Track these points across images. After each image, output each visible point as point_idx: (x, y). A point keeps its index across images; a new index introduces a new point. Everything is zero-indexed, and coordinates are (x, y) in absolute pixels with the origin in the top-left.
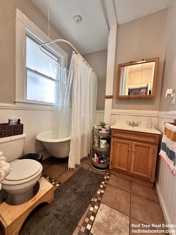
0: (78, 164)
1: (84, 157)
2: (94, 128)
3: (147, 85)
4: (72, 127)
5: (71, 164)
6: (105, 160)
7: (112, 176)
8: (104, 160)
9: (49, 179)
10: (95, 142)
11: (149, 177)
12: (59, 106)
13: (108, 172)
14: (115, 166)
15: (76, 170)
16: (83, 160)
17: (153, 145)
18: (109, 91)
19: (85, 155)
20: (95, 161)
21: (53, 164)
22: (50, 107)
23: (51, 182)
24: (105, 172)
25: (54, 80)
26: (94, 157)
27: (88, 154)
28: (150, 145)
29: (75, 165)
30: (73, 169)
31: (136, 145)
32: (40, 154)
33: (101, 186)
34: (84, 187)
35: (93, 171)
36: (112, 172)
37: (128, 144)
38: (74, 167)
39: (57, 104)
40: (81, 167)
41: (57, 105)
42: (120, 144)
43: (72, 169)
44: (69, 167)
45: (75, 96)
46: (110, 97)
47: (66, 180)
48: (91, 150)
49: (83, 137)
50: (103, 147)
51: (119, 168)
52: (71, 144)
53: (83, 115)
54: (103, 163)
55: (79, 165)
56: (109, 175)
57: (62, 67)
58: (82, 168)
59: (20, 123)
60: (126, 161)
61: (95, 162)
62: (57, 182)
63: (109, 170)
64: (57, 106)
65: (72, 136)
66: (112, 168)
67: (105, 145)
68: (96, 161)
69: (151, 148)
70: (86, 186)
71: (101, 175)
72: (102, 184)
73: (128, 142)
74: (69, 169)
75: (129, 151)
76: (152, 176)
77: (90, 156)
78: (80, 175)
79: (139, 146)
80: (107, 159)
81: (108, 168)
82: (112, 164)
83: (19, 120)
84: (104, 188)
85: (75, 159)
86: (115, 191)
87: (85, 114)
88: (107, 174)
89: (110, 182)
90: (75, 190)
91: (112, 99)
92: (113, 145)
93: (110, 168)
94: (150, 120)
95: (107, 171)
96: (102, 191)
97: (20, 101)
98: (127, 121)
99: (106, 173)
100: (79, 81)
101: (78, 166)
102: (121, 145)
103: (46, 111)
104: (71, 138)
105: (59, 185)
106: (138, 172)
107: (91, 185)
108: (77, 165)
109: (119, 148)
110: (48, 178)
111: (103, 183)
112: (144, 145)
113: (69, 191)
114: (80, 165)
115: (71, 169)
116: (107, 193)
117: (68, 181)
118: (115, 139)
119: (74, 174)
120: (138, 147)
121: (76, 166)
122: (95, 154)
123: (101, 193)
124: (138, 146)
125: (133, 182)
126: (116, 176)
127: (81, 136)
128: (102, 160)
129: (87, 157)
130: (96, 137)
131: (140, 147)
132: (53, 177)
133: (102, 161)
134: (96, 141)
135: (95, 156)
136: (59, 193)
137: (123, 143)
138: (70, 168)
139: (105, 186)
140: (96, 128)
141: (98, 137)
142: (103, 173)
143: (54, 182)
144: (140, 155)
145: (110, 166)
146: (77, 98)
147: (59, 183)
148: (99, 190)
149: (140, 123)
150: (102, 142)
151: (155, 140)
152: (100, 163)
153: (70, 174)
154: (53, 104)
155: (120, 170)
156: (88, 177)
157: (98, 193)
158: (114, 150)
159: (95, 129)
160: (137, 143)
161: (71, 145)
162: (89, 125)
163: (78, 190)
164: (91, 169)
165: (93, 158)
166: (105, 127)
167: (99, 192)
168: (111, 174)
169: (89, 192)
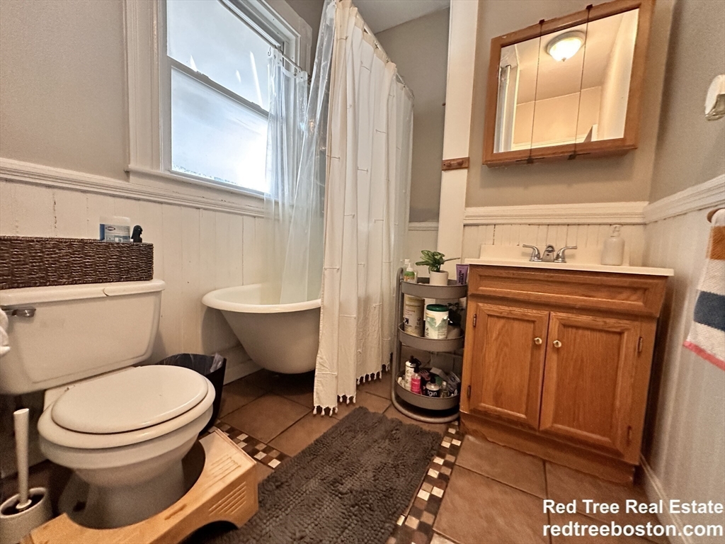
0: (348, 397)
1: (369, 374)
2: (402, 271)
3: (586, 135)
4: (326, 265)
5: (324, 394)
6: (445, 383)
7: (470, 438)
8: (441, 384)
9: (245, 441)
10: (407, 321)
11: (619, 446)
12: (283, 204)
13: (453, 427)
14: (483, 405)
15: (341, 417)
16: (364, 384)
17: (636, 323)
18: (456, 143)
19: (374, 368)
20: (408, 387)
21: (263, 395)
22: (253, 205)
23: (252, 453)
24: (443, 426)
25: (264, 114)
26: (402, 373)
27: (384, 367)
28: (624, 323)
29: (339, 397)
30: (331, 412)
31: (566, 325)
32: (217, 357)
33: (433, 473)
34: (370, 474)
35: (401, 422)
36: (469, 425)
37: (533, 322)
38: (332, 404)
39: (277, 194)
40: (357, 407)
41: (277, 199)
42: (502, 321)
43: (327, 410)
44: (316, 405)
45: (336, 152)
46: (460, 164)
47: (304, 446)
48: (392, 355)
49: (364, 303)
50: (436, 338)
51: (499, 409)
52: (321, 322)
53: (363, 226)
54: (438, 393)
55: (351, 399)
56: (460, 436)
57: (293, 71)
58: (363, 410)
59: (140, 240)
60: (526, 386)
61: (409, 389)
62: (274, 453)
63: (458, 419)
64: (277, 203)
65: (326, 296)
66: (471, 411)
67: (445, 330)
68: (412, 385)
69: (626, 335)
70: (378, 470)
71: (428, 433)
72: (437, 467)
73: (532, 313)
74: (315, 412)
75: (536, 347)
76: (628, 442)
77: (391, 371)
78: (356, 432)
79: (577, 328)
80: (450, 382)
81: (454, 410)
82: (469, 397)
83: (138, 231)
84: (443, 480)
85: (337, 377)
86: (485, 494)
87: (371, 225)
88: (452, 431)
89: (465, 460)
90: (335, 481)
91: (465, 171)
92: (475, 327)
93: (463, 409)
94: (616, 234)
95: (451, 422)
96: (438, 492)
97: (147, 169)
98: (524, 246)
99: (447, 429)
100: (350, 102)
101: (348, 401)
102: (504, 326)
103: (240, 217)
104: (323, 301)
105: (279, 462)
106: (573, 427)
107: (395, 467)
108: (345, 397)
109: (497, 339)
110: (243, 437)
111: (439, 461)
112: (600, 321)
113: (313, 484)
114: (354, 401)
115: (323, 413)
116: (456, 497)
117: (312, 451)
118: (480, 304)
119: (335, 427)
120: (574, 330)
121: (342, 401)
122: (408, 364)
123: (432, 497)
124: (572, 327)
125: (550, 462)
126: (485, 438)
127: (359, 300)
128: (433, 382)
129: (378, 374)
130: (412, 304)
131: (580, 332)
132: (258, 436)
133: (433, 388)
134: (411, 316)
135: (407, 369)
136: (277, 492)
137: (514, 319)
138: (319, 409)
139: (447, 471)
140: (409, 269)
141: (416, 304)
142: (439, 429)
143: (264, 451)
144: (582, 361)
145: (461, 404)
146: (343, 159)
147: (280, 458)
148: (425, 485)
149: (575, 248)
150: (433, 319)
151: (645, 303)
152: (426, 392)
153: (320, 429)
154: (263, 194)
155: (499, 417)
156: (384, 438)
157: (419, 495)
158: (478, 347)
159: (408, 275)
160: (570, 315)
161: (321, 326)
162: (385, 267)
163: (348, 485)
164: (392, 415)
165: (400, 378)
166: (442, 267)
167: (424, 495)
168: (467, 432)
169: (389, 493)
